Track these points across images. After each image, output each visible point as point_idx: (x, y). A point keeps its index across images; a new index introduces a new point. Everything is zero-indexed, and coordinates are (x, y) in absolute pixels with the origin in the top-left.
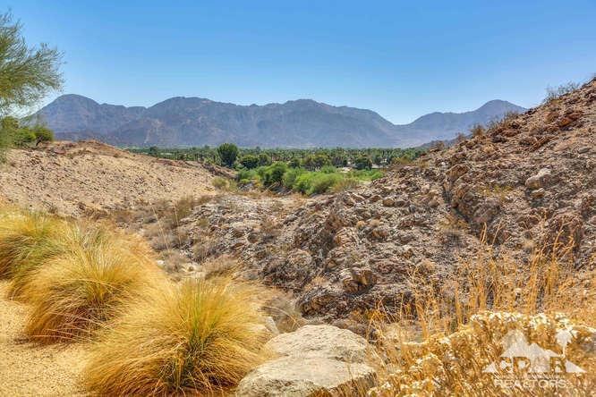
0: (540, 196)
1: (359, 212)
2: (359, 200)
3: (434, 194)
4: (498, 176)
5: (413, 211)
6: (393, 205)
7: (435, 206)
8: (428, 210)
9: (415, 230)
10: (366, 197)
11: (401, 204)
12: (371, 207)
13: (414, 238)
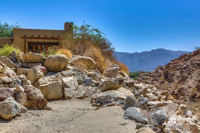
0: (183, 71)
1: (143, 78)
2: (143, 76)
3: (161, 73)
4: (176, 68)
5: (155, 77)
6: (152, 76)
7: (161, 76)
8: (159, 77)
9: (155, 82)
10: (145, 75)
11: (153, 76)
12: (146, 77)
13: (154, 83)
